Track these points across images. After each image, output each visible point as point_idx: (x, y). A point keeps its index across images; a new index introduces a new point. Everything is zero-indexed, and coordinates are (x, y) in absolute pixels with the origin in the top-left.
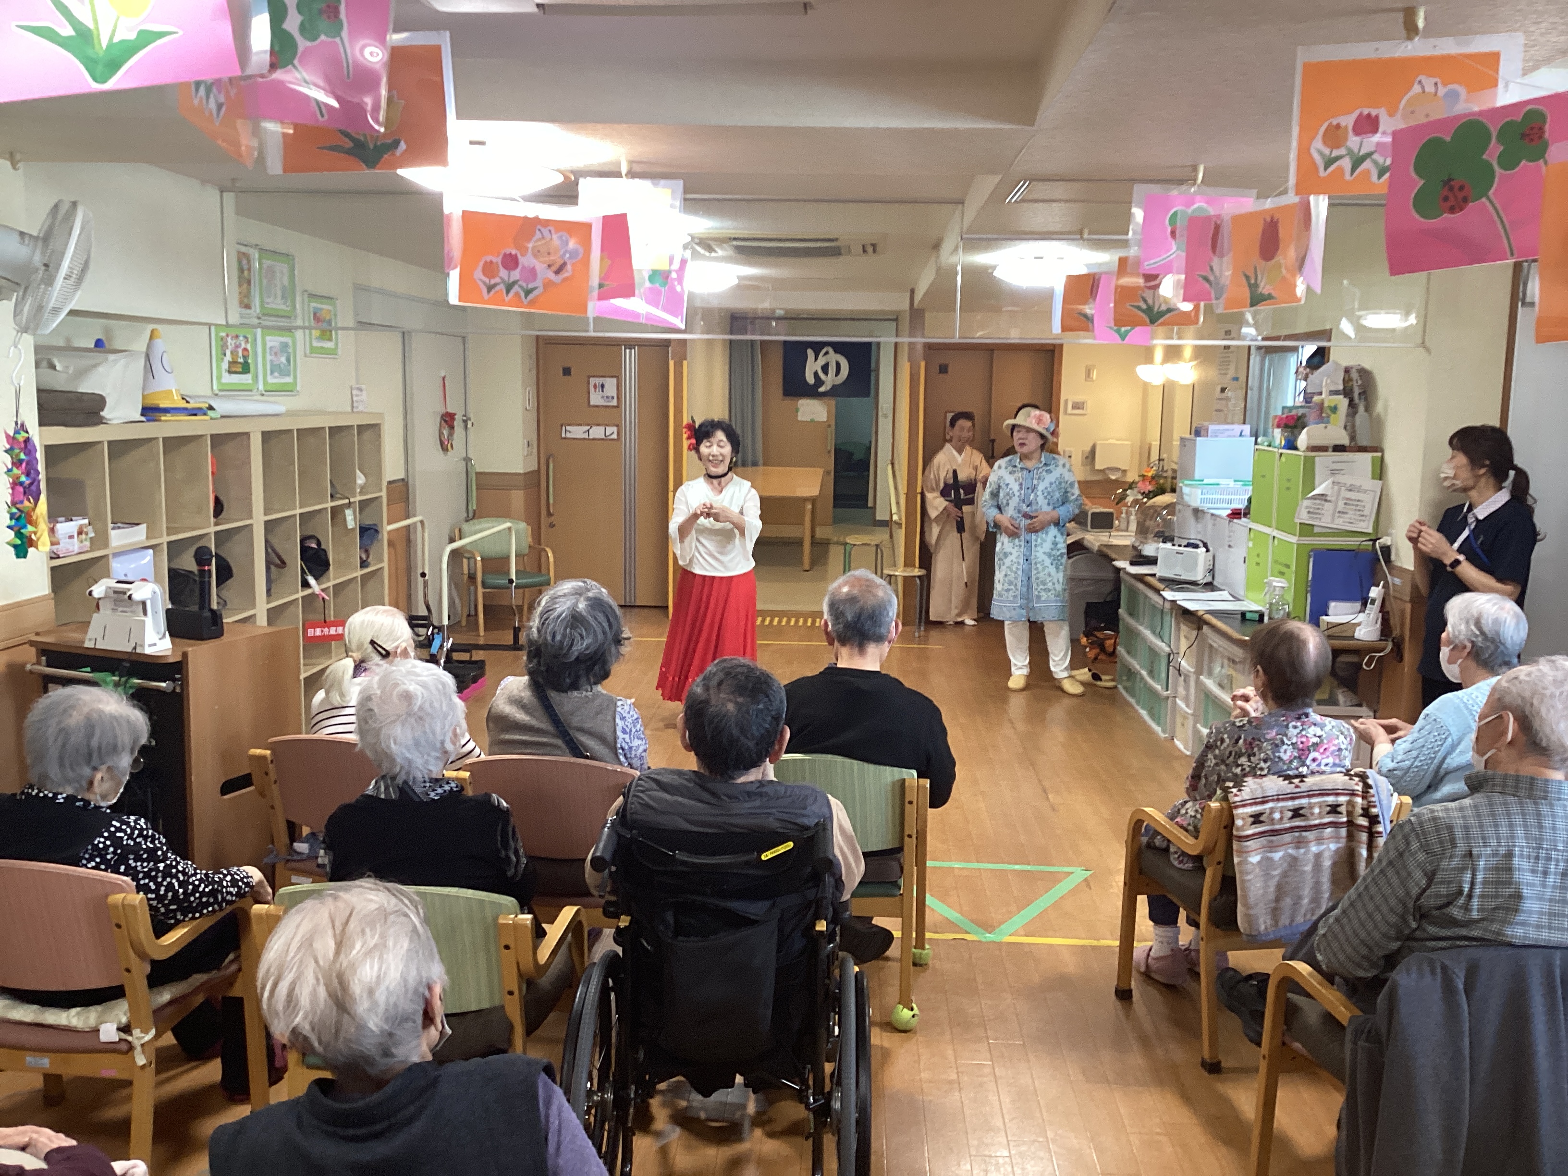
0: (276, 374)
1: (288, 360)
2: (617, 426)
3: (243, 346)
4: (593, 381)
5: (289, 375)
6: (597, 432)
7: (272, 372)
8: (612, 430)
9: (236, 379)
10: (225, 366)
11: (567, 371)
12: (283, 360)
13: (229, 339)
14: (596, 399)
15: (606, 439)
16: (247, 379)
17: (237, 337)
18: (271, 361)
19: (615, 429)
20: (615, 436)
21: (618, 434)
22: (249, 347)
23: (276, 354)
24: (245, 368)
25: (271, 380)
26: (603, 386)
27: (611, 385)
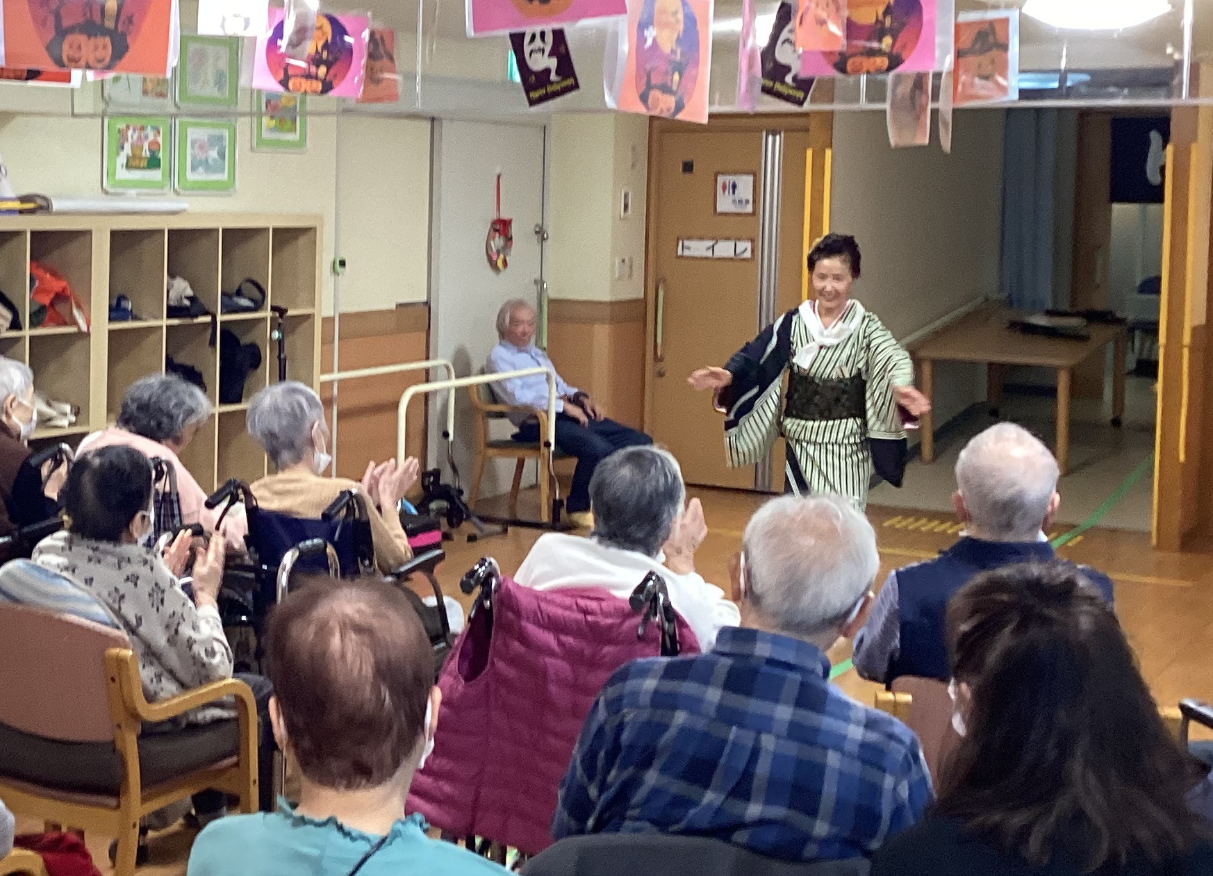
0: (201, 170)
1: (222, 155)
2: (753, 241)
3: (151, 137)
4: (721, 179)
5: (223, 171)
6: (725, 249)
7: (194, 169)
8: (744, 246)
9: (137, 175)
10: (122, 159)
11: (688, 167)
12: (213, 154)
13: (130, 132)
14: (725, 203)
15: (735, 259)
16: (156, 175)
17: (142, 128)
18: (194, 157)
19: (748, 245)
20: (748, 254)
21: (753, 251)
22: (160, 139)
23: (201, 147)
24: (154, 163)
25: (191, 176)
26: (734, 186)
27: (745, 184)
